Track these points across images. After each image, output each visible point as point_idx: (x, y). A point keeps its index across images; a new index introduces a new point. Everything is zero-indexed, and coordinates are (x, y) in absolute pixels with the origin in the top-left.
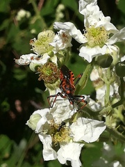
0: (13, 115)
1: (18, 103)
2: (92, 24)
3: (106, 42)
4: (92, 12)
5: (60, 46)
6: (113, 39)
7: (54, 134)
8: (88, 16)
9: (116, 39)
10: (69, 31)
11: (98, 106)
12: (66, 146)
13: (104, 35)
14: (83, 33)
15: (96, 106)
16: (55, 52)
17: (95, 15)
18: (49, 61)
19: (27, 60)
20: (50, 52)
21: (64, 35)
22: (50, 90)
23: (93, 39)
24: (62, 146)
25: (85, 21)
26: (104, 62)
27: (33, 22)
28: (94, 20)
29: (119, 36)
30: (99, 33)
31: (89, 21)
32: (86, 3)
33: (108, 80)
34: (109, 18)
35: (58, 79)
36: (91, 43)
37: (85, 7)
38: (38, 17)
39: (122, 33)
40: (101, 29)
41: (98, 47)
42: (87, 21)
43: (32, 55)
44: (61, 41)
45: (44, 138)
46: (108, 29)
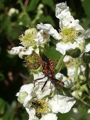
0: (7, 83)
1: (10, 74)
2: (66, 25)
3: (76, 38)
4: (65, 17)
5: (41, 41)
6: (81, 37)
7: (37, 107)
8: (62, 19)
9: (83, 37)
10: (49, 30)
11: (70, 82)
12: (46, 116)
13: (74, 34)
14: (59, 32)
15: (68, 82)
16: (37, 46)
17: (68, 19)
18: (34, 52)
19: (17, 51)
20: (33, 46)
21: (44, 33)
22: (34, 74)
23: (66, 36)
24: (43, 116)
25: (60, 23)
26: (74, 54)
27: (20, 17)
28: (67, 22)
29: (85, 35)
30: (71, 33)
31: (63, 23)
32: (61, 10)
33: (77, 64)
34: (78, 20)
35: (40, 66)
36: (65, 39)
37: (60, 13)
38: (24, 13)
39: (88, 33)
40: (72, 29)
41: (70, 43)
42: (62, 23)
43: (20, 47)
44: (42, 37)
45: (30, 111)
46: (77, 29)
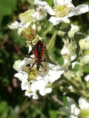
2: (59, 3)
5: (37, 17)
6: (72, 13)
7: (30, 73)
9: (74, 13)
12: (37, 82)
13: (66, 10)
14: (53, 8)
16: (34, 21)
18: (30, 26)
19: (16, 26)
21: (41, 10)
22: (29, 45)
23: (59, 12)
25: (54, 1)
26: (65, 28)
29: (75, 11)
30: (63, 9)
36: (57, 15)
42: (56, 1)
45: (23, 75)
46: (69, 7)
